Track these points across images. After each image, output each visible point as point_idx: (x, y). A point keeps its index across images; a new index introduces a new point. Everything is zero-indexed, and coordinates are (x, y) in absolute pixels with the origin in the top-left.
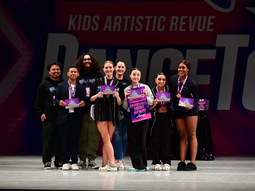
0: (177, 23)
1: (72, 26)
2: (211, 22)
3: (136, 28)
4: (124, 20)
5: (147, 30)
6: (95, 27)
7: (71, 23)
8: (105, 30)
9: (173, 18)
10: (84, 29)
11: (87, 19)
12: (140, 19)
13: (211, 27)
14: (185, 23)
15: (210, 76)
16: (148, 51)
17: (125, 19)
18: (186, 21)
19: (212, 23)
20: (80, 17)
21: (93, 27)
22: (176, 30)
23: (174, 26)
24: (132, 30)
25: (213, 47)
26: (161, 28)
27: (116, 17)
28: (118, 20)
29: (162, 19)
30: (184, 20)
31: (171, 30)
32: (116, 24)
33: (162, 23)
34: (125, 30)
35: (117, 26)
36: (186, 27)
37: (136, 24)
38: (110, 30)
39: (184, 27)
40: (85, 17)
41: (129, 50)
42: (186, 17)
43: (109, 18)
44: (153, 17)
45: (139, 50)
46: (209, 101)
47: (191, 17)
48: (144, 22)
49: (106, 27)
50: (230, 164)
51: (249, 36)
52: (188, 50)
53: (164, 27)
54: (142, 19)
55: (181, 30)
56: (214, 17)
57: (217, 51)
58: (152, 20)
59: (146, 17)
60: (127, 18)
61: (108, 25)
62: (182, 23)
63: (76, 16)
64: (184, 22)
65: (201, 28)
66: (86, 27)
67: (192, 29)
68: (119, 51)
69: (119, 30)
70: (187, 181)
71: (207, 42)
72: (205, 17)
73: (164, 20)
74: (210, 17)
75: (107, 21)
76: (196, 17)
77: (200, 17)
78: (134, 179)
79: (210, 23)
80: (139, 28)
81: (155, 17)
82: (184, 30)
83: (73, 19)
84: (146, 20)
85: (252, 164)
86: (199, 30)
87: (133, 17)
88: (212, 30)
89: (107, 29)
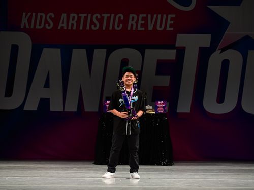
0: (135, 22)
1: (25, 24)
2: (171, 20)
3: (93, 26)
4: (79, 18)
5: (104, 28)
6: (49, 26)
7: (25, 21)
8: (59, 28)
9: (131, 16)
10: (38, 27)
11: (41, 17)
12: (97, 17)
13: (171, 26)
14: (143, 22)
15: (169, 77)
16: (105, 50)
17: (81, 17)
18: (145, 19)
19: (172, 22)
20: (34, 14)
21: (47, 25)
22: (134, 29)
23: (132, 25)
24: (88, 28)
25: (172, 46)
26: (118, 26)
27: (72, 15)
28: (74, 17)
29: (120, 17)
30: (143, 19)
31: (129, 28)
32: (71, 22)
33: (120, 21)
34: (81, 28)
35: (72, 25)
36: (145, 25)
37: (92, 23)
38: (65, 28)
39: (142, 26)
40: (39, 14)
41: (85, 50)
42: (145, 15)
43: (64, 16)
44: (111, 15)
45: (95, 50)
46: (168, 103)
47: (149, 16)
48: (101, 21)
49: (60, 25)
50: (190, 170)
51: (210, 35)
52: (146, 50)
53: (121, 25)
54: (99, 17)
55: (139, 28)
56: (174, 16)
57: (177, 51)
58: (109, 19)
59: (103, 15)
60: (83, 16)
61: (63, 23)
62: (140, 22)
63: (29, 14)
64: (142, 20)
65: (160, 27)
66: (40, 25)
67: (150, 28)
68: (74, 50)
69: (75, 28)
70: (144, 187)
71: (166, 42)
72: (165, 16)
73: (122, 18)
74: (170, 16)
75: (62, 18)
76: (155, 15)
77: (160, 16)
78: (90, 185)
79: (169, 22)
80: (95, 26)
81: (113, 15)
82: (143, 29)
83: (26, 16)
84: (102, 18)
85: (213, 170)
86: (158, 28)
87: (90, 15)
88: (172, 29)
89: (62, 28)
